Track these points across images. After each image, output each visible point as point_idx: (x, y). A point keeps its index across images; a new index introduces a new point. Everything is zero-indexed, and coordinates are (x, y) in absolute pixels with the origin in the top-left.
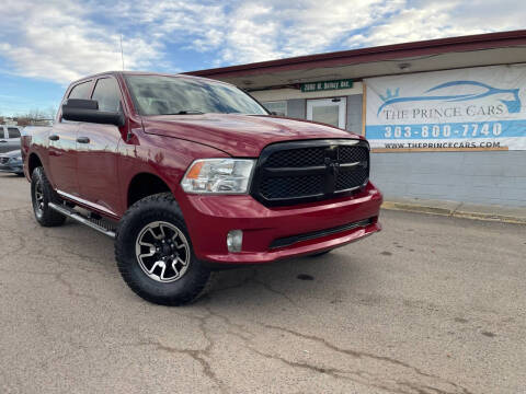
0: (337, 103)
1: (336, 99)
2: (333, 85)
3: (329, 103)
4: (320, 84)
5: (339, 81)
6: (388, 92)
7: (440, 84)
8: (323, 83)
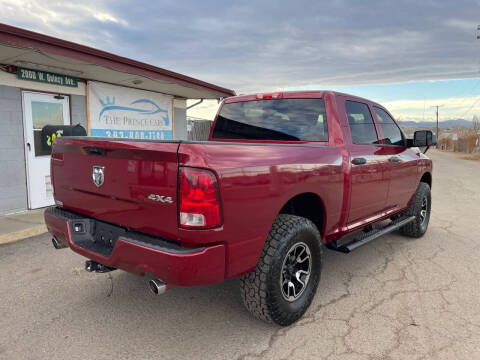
0: (60, 101)
1: (59, 96)
2: (57, 79)
3: (50, 99)
4: (42, 74)
5: (63, 76)
6: (108, 99)
7: (137, 99)
8: (45, 73)
